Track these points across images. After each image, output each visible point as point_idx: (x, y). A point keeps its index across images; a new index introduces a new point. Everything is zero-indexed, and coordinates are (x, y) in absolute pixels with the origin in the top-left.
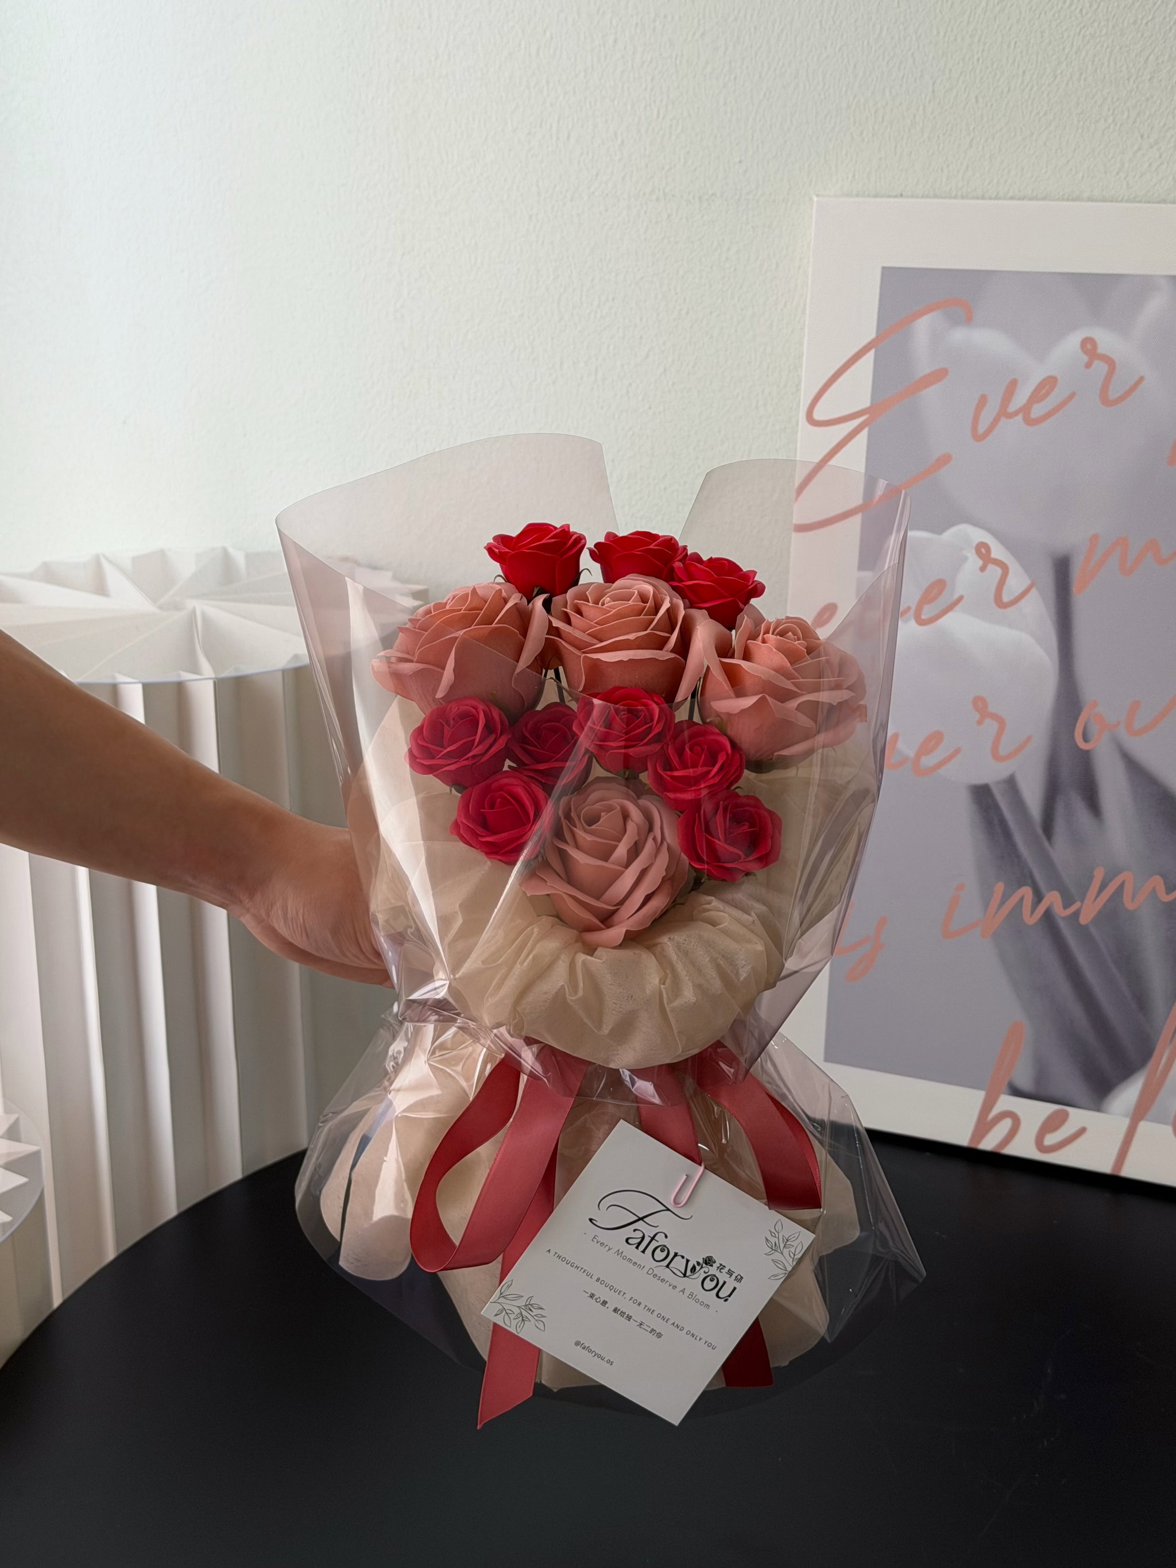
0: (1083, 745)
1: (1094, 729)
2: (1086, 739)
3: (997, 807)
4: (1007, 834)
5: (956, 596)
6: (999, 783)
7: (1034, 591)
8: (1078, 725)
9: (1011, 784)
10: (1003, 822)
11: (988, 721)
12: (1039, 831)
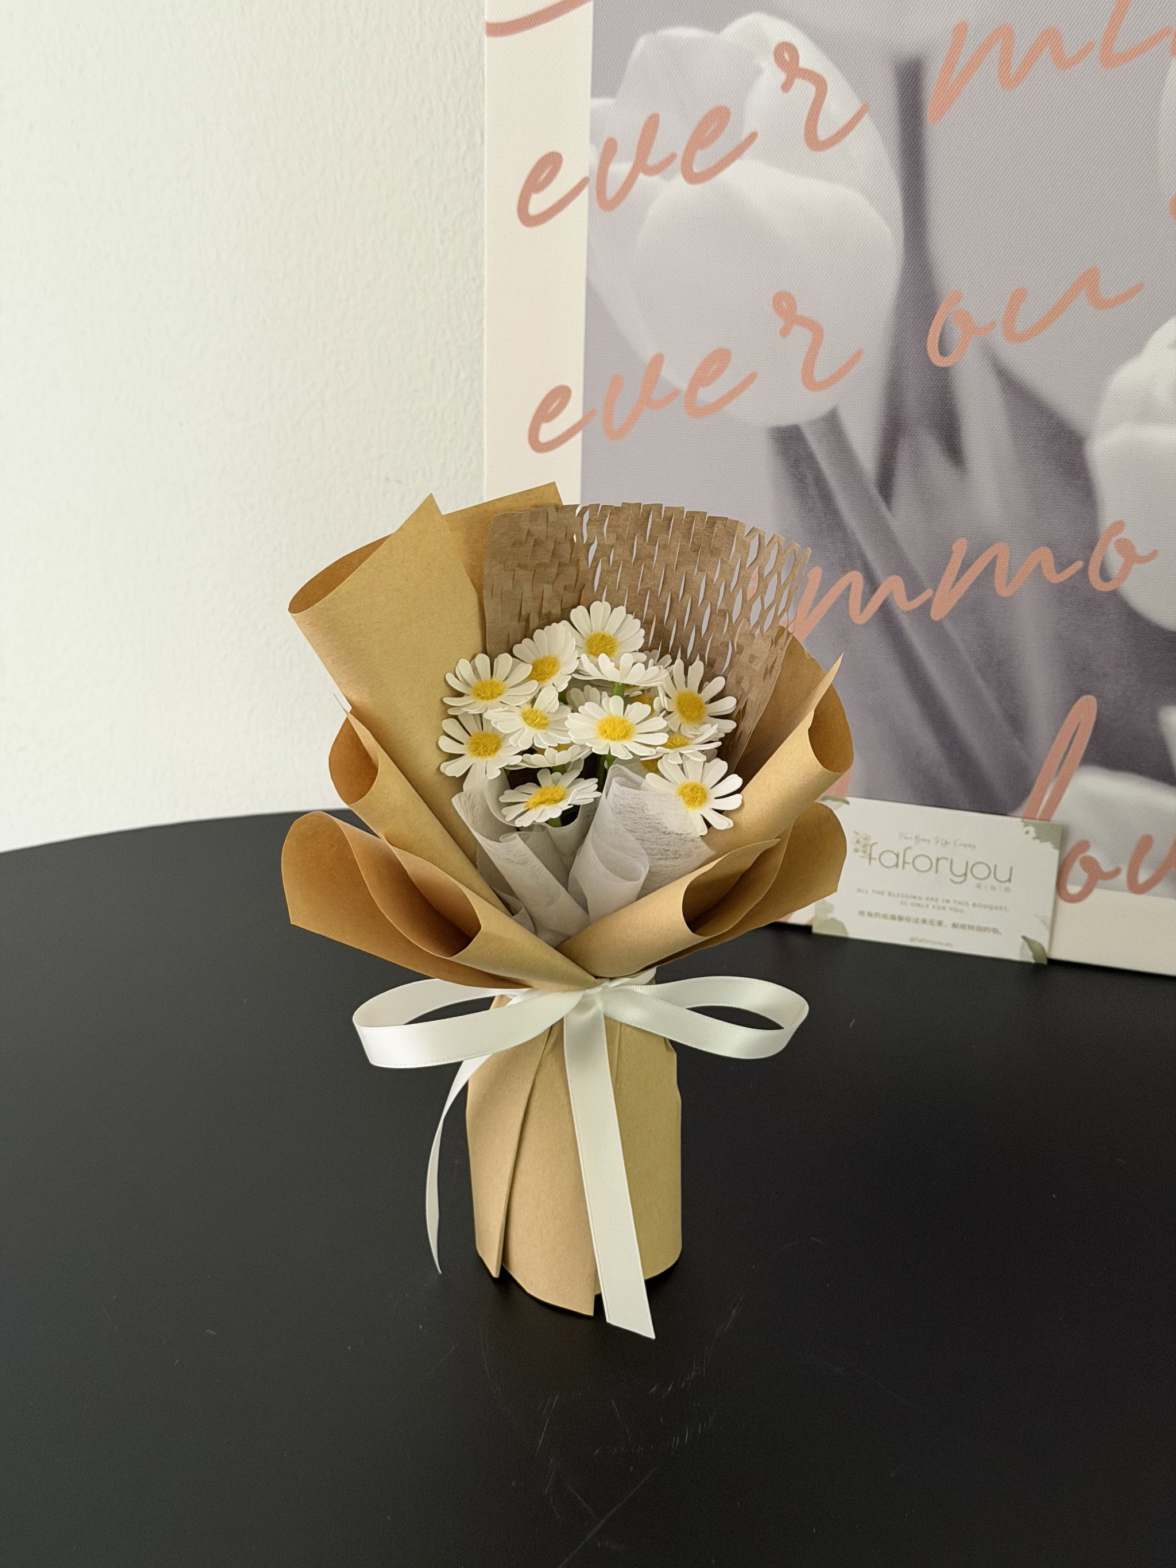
0: (938, 360)
1: (956, 334)
2: (943, 351)
3: (811, 457)
4: (826, 497)
5: (744, 136)
6: (813, 423)
7: (866, 118)
8: (931, 331)
9: (832, 422)
10: (820, 481)
11: (796, 329)
12: (874, 492)
